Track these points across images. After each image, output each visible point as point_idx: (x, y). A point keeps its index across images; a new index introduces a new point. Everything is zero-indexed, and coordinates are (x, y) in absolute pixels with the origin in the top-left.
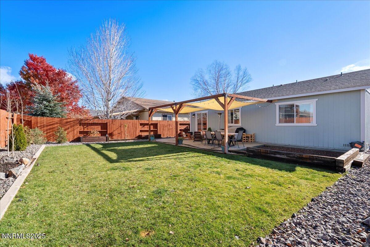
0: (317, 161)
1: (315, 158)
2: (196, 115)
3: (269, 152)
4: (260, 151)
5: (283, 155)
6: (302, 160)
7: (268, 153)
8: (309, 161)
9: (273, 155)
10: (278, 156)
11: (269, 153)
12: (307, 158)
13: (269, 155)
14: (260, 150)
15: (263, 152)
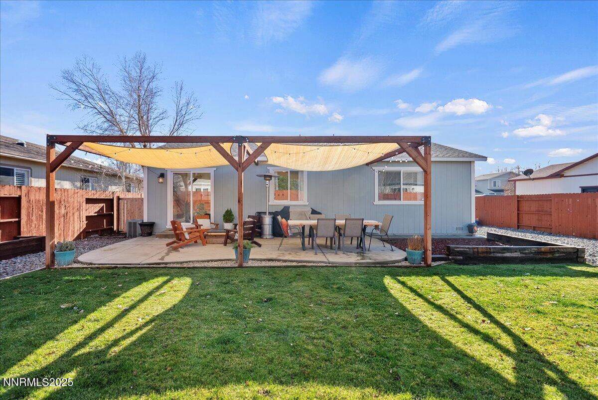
0: (558, 253)
1: (556, 250)
2: (170, 178)
3: (492, 250)
4: (478, 251)
5: (516, 252)
6: (541, 256)
7: (491, 253)
8: (549, 256)
9: (499, 255)
10: (508, 255)
11: (494, 252)
12: (546, 253)
13: (492, 255)
14: (477, 248)
15: (483, 253)
